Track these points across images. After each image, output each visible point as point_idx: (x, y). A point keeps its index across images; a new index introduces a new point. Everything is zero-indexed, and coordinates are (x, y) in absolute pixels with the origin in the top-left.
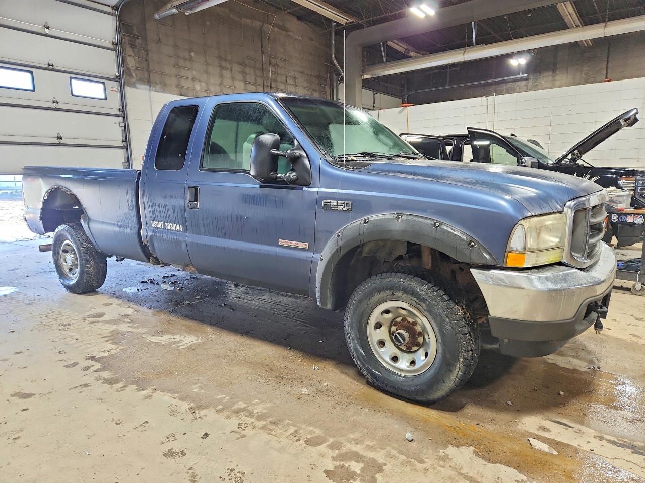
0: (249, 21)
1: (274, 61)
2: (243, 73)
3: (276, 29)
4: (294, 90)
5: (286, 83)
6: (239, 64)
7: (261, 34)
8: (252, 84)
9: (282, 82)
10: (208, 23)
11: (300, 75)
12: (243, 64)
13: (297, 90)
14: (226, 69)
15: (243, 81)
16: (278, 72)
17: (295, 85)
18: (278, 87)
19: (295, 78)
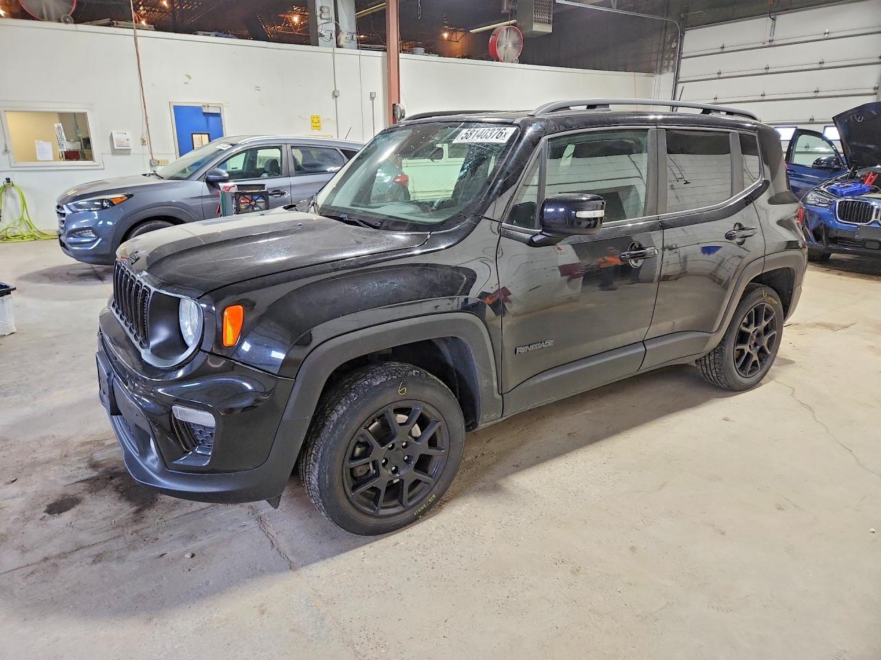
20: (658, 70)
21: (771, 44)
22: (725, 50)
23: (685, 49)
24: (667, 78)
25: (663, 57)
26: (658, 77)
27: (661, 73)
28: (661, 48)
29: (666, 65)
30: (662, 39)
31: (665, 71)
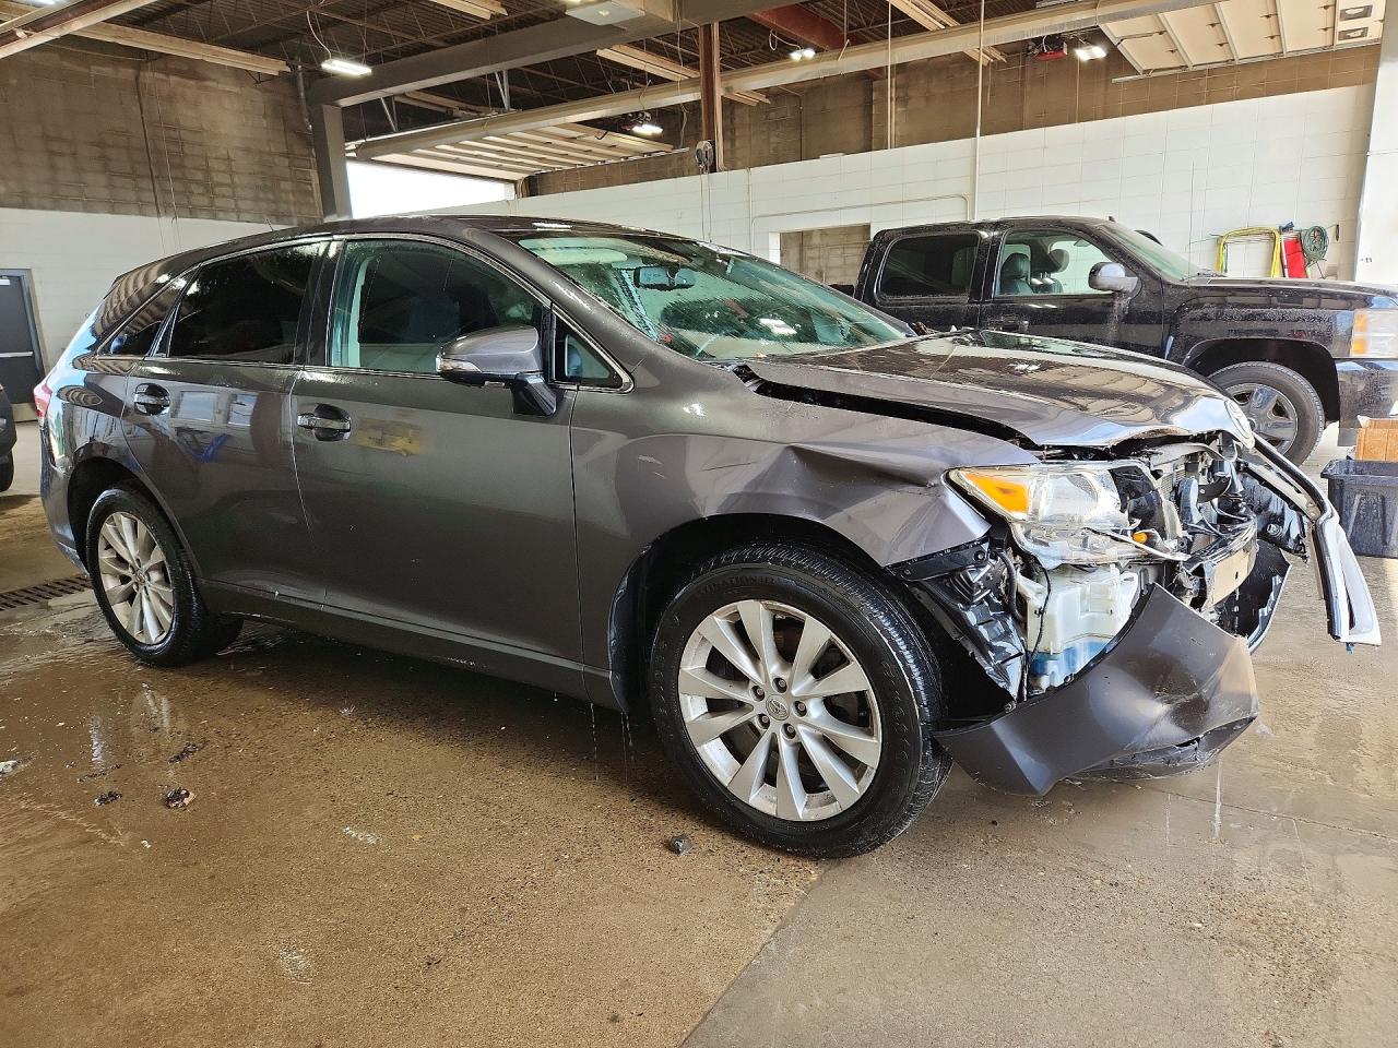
0: (108, 71)
1: (175, 134)
2: (104, 159)
3: (173, 79)
4: (229, 181)
5: (207, 171)
6: (93, 144)
7: (137, 88)
8: (122, 175)
9: (194, 168)
10: (14, 82)
11: (240, 153)
12: (101, 144)
13: (236, 179)
14: (62, 155)
15: (104, 172)
16: (186, 151)
17: (231, 173)
18: (189, 177)
19: (229, 159)
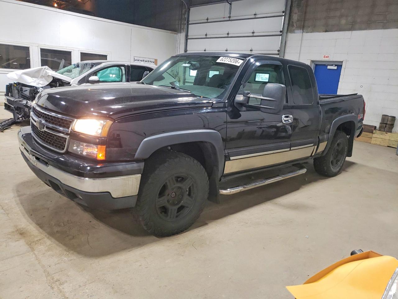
20: (179, 31)
21: (230, 19)
22: (209, 21)
23: (190, 19)
24: (182, 36)
25: (181, 23)
26: (179, 34)
27: (180, 33)
28: (180, 17)
29: (183, 27)
30: (181, 12)
31: (182, 31)
